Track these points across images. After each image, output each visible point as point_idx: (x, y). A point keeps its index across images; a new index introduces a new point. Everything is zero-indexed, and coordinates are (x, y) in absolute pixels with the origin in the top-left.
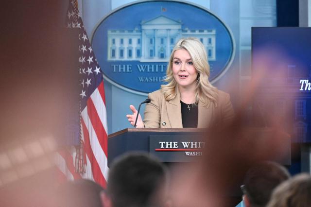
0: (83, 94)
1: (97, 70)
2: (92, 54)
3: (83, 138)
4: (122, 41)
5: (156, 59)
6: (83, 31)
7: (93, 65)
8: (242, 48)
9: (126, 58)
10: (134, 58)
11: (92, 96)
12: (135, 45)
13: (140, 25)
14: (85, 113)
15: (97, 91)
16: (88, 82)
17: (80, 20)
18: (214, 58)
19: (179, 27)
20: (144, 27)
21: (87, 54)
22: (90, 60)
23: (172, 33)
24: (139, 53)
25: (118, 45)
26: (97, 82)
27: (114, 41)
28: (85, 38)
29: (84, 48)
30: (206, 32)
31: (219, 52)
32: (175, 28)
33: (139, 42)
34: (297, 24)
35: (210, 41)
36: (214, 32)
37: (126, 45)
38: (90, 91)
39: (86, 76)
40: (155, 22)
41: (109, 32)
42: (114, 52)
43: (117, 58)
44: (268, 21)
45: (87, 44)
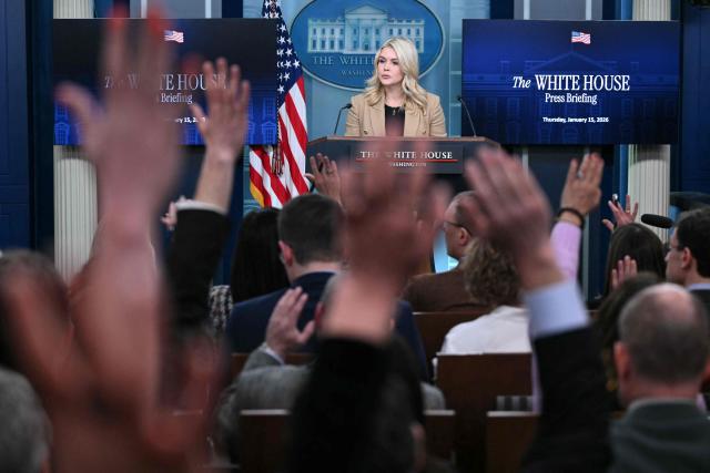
0: (281, 89)
1: (297, 64)
2: (291, 47)
3: (280, 137)
4: (323, 31)
5: (360, 51)
6: (280, 21)
7: (292, 58)
8: (452, 40)
9: (327, 49)
10: (336, 49)
11: (291, 92)
12: (337, 35)
13: (343, 15)
14: (283, 110)
15: (296, 85)
16: (287, 76)
17: (278, 10)
18: (422, 50)
19: (385, 17)
20: (348, 17)
21: (285, 47)
22: (289, 52)
23: (378, 23)
24: (342, 44)
25: (319, 35)
26: (296, 75)
27: (315, 31)
28: (283, 28)
29: (282, 40)
30: (413, 23)
31: (427, 43)
32: (381, 17)
33: (342, 32)
34: (511, 16)
35: (418, 33)
36: (422, 22)
37: (328, 35)
38: (288, 85)
39: (284, 70)
40: (359, 11)
41: (310, 22)
42: (314, 43)
43: (318, 49)
44: (481, 12)
45: (285, 35)
